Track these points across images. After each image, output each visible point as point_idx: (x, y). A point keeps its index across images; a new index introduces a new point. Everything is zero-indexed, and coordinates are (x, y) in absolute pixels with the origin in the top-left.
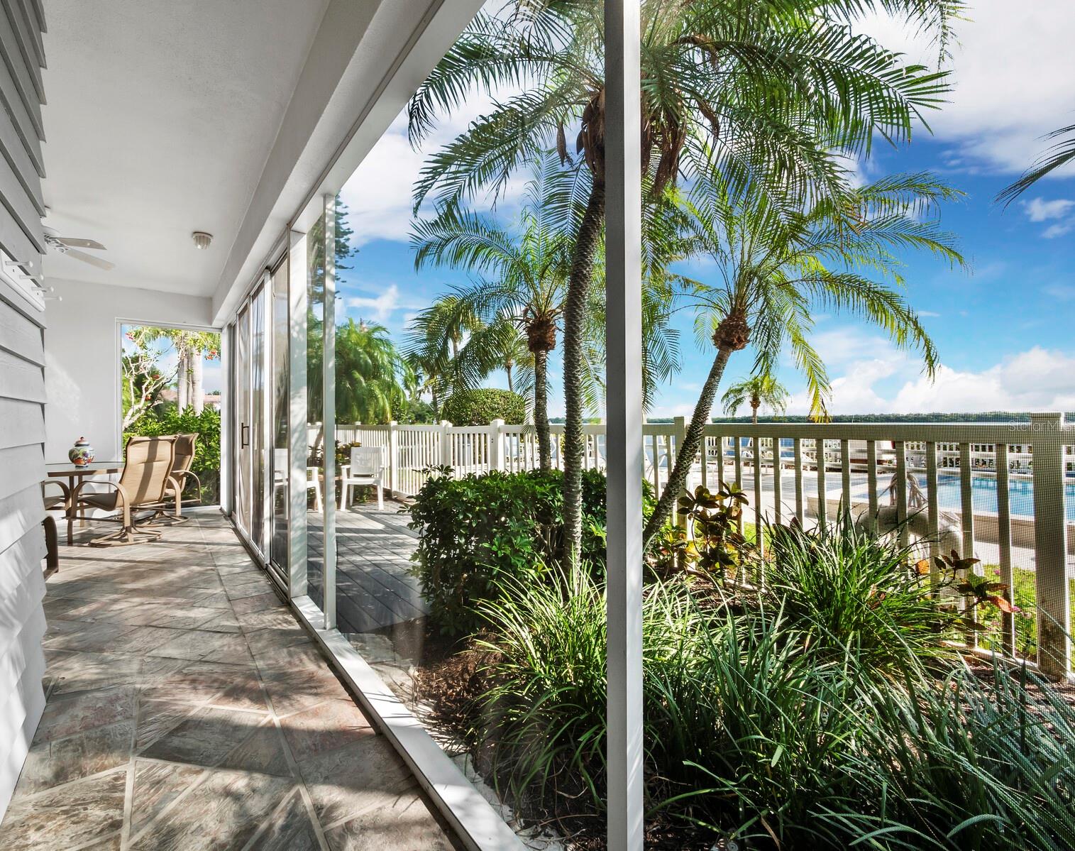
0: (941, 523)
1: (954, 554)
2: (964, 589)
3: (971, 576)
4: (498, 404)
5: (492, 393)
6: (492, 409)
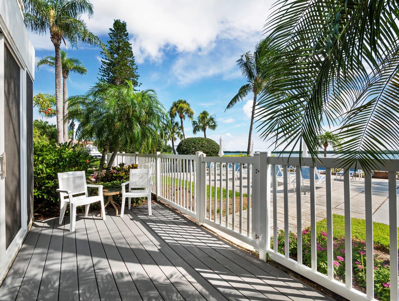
4: (205, 144)
5: (201, 139)
6: (202, 146)
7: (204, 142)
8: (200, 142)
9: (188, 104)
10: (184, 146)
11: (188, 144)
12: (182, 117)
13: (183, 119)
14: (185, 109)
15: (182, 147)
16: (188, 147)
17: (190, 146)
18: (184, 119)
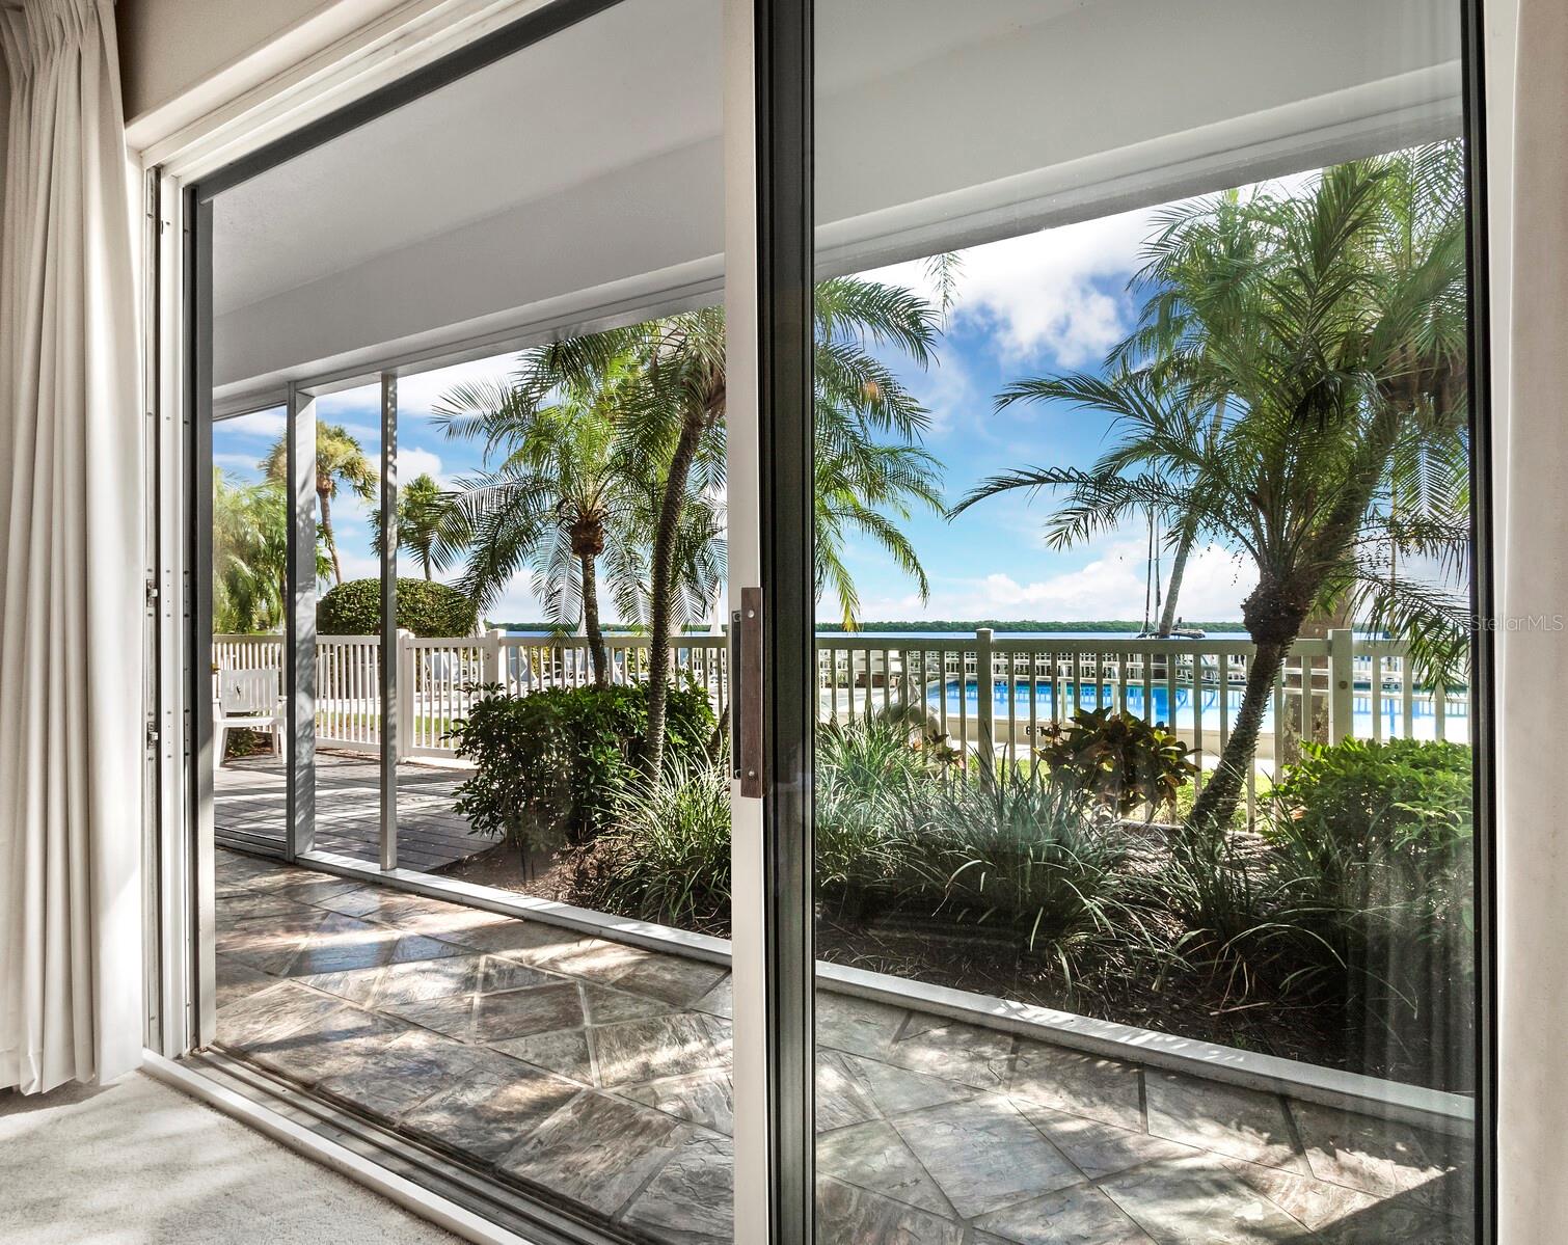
0: (929, 712)
1: (935, 732)
2: (940, 757)
3: (944, 747)
4: (424, 603)
5: (411, 586)
6: (414, 610)
7: (421, 595)
8: (405, 594)
9: (353, 443)
10: (343, 608)
11: (360, 602)
12: (326, 491)
13: (329, 499)
14: (340, 461)
15: (336, 611)
16: (362, 613)
17: (366, 607)
18: (334, 495)
